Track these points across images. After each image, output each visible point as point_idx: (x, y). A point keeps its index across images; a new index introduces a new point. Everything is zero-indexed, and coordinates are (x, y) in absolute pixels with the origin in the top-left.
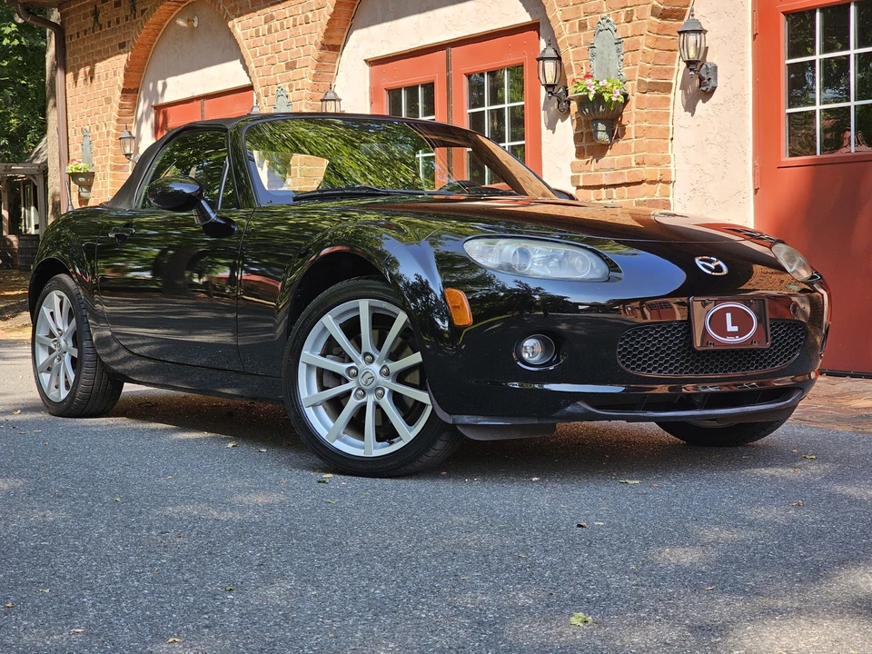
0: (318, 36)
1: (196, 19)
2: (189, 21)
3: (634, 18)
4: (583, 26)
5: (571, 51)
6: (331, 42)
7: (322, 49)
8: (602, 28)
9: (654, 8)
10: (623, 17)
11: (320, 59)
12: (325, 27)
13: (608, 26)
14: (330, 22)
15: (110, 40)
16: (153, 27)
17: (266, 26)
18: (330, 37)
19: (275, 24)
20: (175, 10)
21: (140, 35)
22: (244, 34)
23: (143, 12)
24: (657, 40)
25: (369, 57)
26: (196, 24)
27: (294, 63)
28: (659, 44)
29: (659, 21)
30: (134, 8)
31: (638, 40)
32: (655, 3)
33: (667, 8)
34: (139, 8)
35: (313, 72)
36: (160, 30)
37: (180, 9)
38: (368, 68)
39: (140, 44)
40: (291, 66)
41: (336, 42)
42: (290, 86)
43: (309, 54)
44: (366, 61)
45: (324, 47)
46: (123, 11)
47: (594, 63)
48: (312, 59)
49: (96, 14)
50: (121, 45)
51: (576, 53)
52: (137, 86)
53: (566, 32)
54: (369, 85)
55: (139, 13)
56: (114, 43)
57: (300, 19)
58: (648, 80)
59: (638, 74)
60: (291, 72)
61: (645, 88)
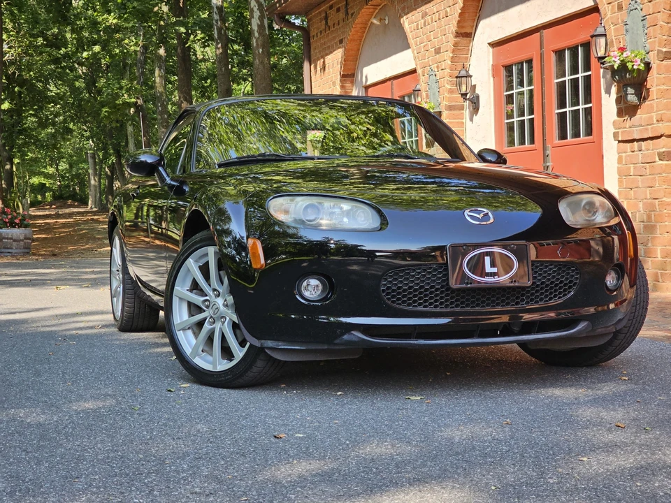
0: (453, 27)
1: (387, 18)
2: (381, 20)
4: (620, 8)
5: (612, 28)
6: (463, 31)
7: (456, 37)
8: (632, 8)
11: (456, 45)
12: (457, 19)
13: (636, 6)
14: (460, 15)
15: (334, 38)
16: (360, 26)
17: (423, 21)
18: (462, 27)
19: (428, 18)
21: (352, 33)
22: (410, 28)
23: (352, 15)
26: (387, 22)
27: (439, 48)
30: (347, 13)
31: (656, 17)
34: (350, 12)
35: (451, 55)
36: (366, 28)
37: (377, 11)
38: (491, 49)
39: (351, 40)
40: (438, 51)
41: (468, 30)
42: (438, 67)
43: (448, 40)
44: (489, 44)
45: (458, 35)
46: (342, 15)
47: (627, 38)
48: (450, 45)
49: (326, 18)
50: (341, 41)
51: (616, 30)
52: (353, 72)
53: (609, 13)
54: (491, 63)
55: (350, 15)
56: (337, 40)
57: (442, 14)
58: (664, 50)
59: (657, 44)
60: (438, 56)
61: (662, 56)
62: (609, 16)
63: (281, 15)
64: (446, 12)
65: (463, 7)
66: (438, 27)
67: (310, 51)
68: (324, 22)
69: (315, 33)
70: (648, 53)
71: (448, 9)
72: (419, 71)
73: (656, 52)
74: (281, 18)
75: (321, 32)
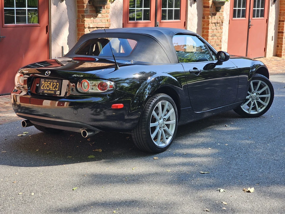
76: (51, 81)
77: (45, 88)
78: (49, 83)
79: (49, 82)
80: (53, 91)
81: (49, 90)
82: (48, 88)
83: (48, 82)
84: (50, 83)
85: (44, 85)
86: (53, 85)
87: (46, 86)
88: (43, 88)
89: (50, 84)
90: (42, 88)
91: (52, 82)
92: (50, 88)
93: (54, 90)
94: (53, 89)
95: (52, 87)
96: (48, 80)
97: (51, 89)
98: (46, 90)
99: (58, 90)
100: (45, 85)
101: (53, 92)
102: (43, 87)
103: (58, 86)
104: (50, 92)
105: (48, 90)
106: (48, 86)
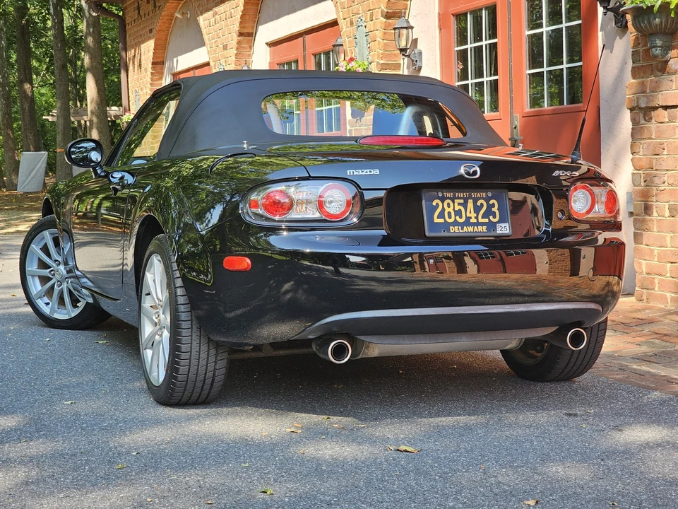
0: (236, 27)
1: (189, 12)
2: (183, 14)
3: (374, 18)
4: (352, 24)
5: (347, 40)
6: (245, 31)
7: (239, 36)
8: (359, 25)
9: (382, 11)
10: (369, 17)
11: (239, 43)
12: (239, 20)
13: (362, 23)
14: (242, 17)
15: (145, 27)
16: (167, 18)
17: (214, 19)
18: (244, 27)
19: (217, 17)
20: (178, 6)
21: (158, 24)
22: (204, 24)
23: (159, 7)
24: (385, 33)
25: (267, 41)
26: (189, 16)
27: (227, 45)
28: (387, 37)
29: (385, 20)
30: (155, 6)
31: (375, 34)
32: (383, 8)
33: (389, 11)
34: (158, 4)
35: (235, 52)
36: (172, 20)
37: (181, 5)
38: (268, 48)
39: (159, 30)
40: (225, 48)
41: (250, 31)
42: (226, 62)
43: (233, 39)
44: (267, 44)
45: (241, 34)
46: (151, 7)
47: (357, 50)
48: (235, 42)
49: (139, 8)
50: (151, 31)
51: (350, 42)
52: (162, 60)
53: (344, 27)
54: (269, 61)
55: (157, 8)
56: (147, 29)
57: (228, 13)
58: (381, 62)
59: (376, 57)
60: (225, 52)
61: (380, 67)
62: (344, 30)
63: (98, 3)
64: (231, 13)
65: (244, 10)
66: (225, 26)
67: (125, 38)
68: (137, 12)
69: (129, 21)
70: (370, 64)
71: (232, 11)
72: (212, 64)
73: (375, 63)
74: (97, 6)
75: (135, 20)
76: (466, 195)
77: (450, 217)
78: (459, 204)
79: (458, 198)
80: (483, 224)
81: (467, 222)
82: (461, 217)
83: (457, 201)
84: (462, 201)
85: (443, 209)
86: (477, 209)
87: (449, 213)
88: (442, 221)
89: (465, 205)
90: (436, 220)
91: (470, 197)
92: (468, 219)
93: (486, 220)
94: (481, 220)
95: (473, 215)
96: (454, 195)
97: (473, 220)
98: (455, 223)
99: (500, 222)
100: (447, 210)
101: (483, 229)
102: (441, 215)
103: (495, 209)
104: (471, 229)
105: (462, 225)
106: (458, 213)
